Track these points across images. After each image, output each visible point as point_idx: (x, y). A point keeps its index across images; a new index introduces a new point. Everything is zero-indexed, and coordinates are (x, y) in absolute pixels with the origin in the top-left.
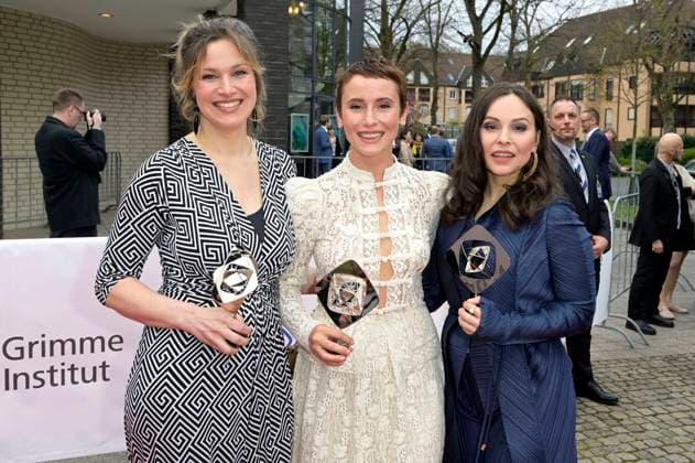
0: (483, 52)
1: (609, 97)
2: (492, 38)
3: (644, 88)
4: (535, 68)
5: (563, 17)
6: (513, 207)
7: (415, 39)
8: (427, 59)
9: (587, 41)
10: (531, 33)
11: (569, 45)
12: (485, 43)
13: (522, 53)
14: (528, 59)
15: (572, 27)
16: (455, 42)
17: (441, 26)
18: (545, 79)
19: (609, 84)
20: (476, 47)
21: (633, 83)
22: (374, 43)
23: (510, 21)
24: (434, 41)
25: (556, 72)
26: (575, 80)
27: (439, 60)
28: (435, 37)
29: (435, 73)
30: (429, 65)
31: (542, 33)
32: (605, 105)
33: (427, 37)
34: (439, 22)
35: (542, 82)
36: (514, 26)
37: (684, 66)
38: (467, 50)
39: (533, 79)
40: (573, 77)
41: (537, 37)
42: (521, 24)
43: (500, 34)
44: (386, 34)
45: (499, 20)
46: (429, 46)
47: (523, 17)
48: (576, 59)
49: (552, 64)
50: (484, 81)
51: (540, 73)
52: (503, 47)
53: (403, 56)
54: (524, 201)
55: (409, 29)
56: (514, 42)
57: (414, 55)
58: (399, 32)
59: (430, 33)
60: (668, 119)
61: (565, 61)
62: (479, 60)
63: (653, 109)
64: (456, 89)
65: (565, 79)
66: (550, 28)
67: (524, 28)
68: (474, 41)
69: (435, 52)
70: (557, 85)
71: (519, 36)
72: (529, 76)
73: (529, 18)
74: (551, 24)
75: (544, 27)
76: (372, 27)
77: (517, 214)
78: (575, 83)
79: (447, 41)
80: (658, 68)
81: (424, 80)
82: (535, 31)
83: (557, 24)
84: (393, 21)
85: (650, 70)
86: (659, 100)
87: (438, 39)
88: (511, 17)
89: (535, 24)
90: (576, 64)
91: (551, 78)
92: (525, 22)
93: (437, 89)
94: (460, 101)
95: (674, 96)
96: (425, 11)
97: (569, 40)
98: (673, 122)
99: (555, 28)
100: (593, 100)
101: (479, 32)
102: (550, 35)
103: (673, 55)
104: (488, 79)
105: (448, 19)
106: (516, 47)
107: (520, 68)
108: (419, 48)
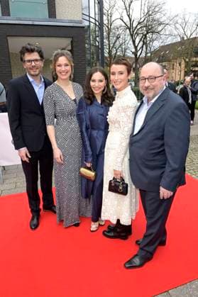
0: (138, 57)
1: (173, 69)
2: (140, 52)
3: (183, 66)
5: (161, 45)
7: (118, 53)
9: (167, 52)
11: (162, 54)
12: (139, 54)
15: (163, 48)
16: (130, 54)
17: (125, 49)
19: (173, 65)
20: (136, 55)
21: (180, 65)
22: (106, 55)
26: (164, 64)
28: (124, 53)
31: (154, 50)
32: (172, 71)
33: (122, 53)
36: (146, 48)
37: (194, 59)
38: (133, 56)
42: (148, 48)
43: (143, 51)
44: (110, 52)
45: (142, 47)
46: (122, 55)
47: (149, 46)
50: (138, 65)
52: (143, 55)
55: (117, 50)
56: (146, 53)
58: (114, 52)
61: (161, 58)
62: (137, 59)
63: (185, 72)
66: (157, 49)
71: (148, 51)
74: (157, 47)
75: (155, 48)
76: (106, 51)
79: (128, 54)
80: (187, 60)
82: (152, 50)
83: (159, 47)
84: (112, 48)
85: (185, 60)
86: (187, 69)
88: (146, 46)
89: (152, 47)
90: (164, 59)
95: (192, 68)
96: (121, 45)
97: (162, 52)
101: (137, 51)
102: (157, 51)
103: (191, 56)
105: (127, 47)
106: (147, 55)
108: (119, 56)
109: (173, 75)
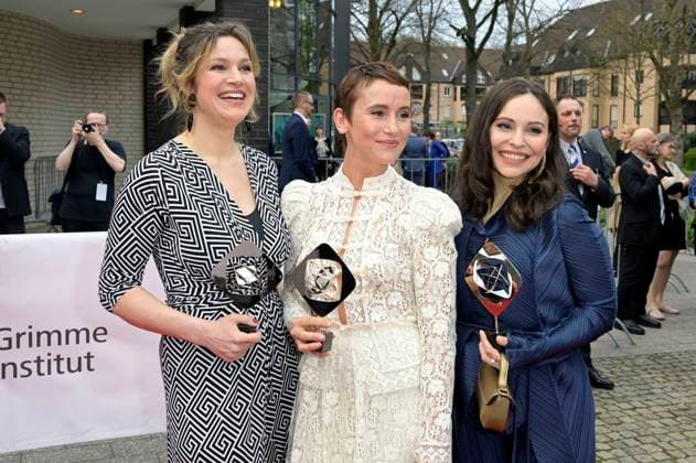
0: (477, 46)
1: (614, 93)
2: (486, 31)
3: (651, 80)
4: (534, 62)
5: (565, 8)
6: (517, 209)
8: (418, 53)
9: (590, 33)
10: (530, 25)
11: (570, 37)
12: (480, 36)
13: (522, 46)
14: (527, 53)
15: (573, 18)
16: (448, 36)
17: (433, 19)
18: (547, 74)
19: (615, 80)
20: (470, 41)
21: (640, 78)
22: (362, 37)
23: (506, 13)
24: (426, 35)
25: (557, 67)
26: (578, 74)
27: (432, 54)
28: (427, 30)
29: (428, 68)
30: (421, 60)
31: (541, 26)
32: (609, 102)
33: (419, 30)
34: (432, 13)
35: (542, 78)
36: (511, 18)
38: (461, 44)
39: (532, 74)
40: (574, 72)
41: (536, 30)
42: (518, 16)
43: (496, 26)
44: (374, 27)
45: (494, 12)
46: (422, 39)
47: (521, 8)
48: (578, 53)
49: (553, 58)
50: (480, 76)
51: (539, 68)
53: (393, 51)
54: (529, 203)
55: (399, 22)
56: (511, 35)
57: (405, 50)
58: (388, 26)
59: (422, 26)
60: (677, 116)
61: (567, 54)
62: (473, 54)
63: (661, 106)
64: (451, 87)
65: (566, 74)
66: (550, 20)
67: (522, 20)
68: (467, 35)
69: (428, 46)
70: (559, 81)
71: (516, 28)
72: (527, 71)
73: (528, 10)
74: (550, 15)
75: (544, 18)
76: (360, 19)
77: (521, 217)
78: (577, 79)
79: (440, 35)
80: (666, 62)
81: (416, 76)
82: (533, 24)
83: (558, 15)
84: (381, 13)
85: (659, 68)
86: (667, 96)
87: (430, 32)
88: (508, 9)
89: (533, 15)
90: (579, 59)
91: (552, 73)
92: (524, 14)
93: (429, 85)
94: (455, 99)
95: (684, 91)
97: (571, 31)
98: (682, 118)
99: (555, 20)
100: (598, 96)
101: (472, 26)
102: (550, 27)
103: (680, 44)
104: (485, 74)
105: (440, 11)
106: (514, 40)
107: (519, 63)
108: (409, 42)
109: (616, 115)
